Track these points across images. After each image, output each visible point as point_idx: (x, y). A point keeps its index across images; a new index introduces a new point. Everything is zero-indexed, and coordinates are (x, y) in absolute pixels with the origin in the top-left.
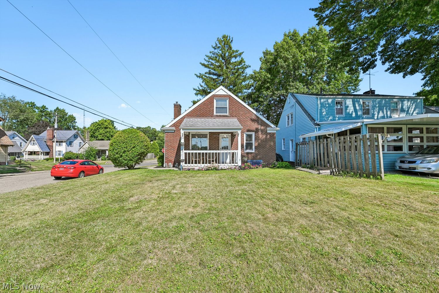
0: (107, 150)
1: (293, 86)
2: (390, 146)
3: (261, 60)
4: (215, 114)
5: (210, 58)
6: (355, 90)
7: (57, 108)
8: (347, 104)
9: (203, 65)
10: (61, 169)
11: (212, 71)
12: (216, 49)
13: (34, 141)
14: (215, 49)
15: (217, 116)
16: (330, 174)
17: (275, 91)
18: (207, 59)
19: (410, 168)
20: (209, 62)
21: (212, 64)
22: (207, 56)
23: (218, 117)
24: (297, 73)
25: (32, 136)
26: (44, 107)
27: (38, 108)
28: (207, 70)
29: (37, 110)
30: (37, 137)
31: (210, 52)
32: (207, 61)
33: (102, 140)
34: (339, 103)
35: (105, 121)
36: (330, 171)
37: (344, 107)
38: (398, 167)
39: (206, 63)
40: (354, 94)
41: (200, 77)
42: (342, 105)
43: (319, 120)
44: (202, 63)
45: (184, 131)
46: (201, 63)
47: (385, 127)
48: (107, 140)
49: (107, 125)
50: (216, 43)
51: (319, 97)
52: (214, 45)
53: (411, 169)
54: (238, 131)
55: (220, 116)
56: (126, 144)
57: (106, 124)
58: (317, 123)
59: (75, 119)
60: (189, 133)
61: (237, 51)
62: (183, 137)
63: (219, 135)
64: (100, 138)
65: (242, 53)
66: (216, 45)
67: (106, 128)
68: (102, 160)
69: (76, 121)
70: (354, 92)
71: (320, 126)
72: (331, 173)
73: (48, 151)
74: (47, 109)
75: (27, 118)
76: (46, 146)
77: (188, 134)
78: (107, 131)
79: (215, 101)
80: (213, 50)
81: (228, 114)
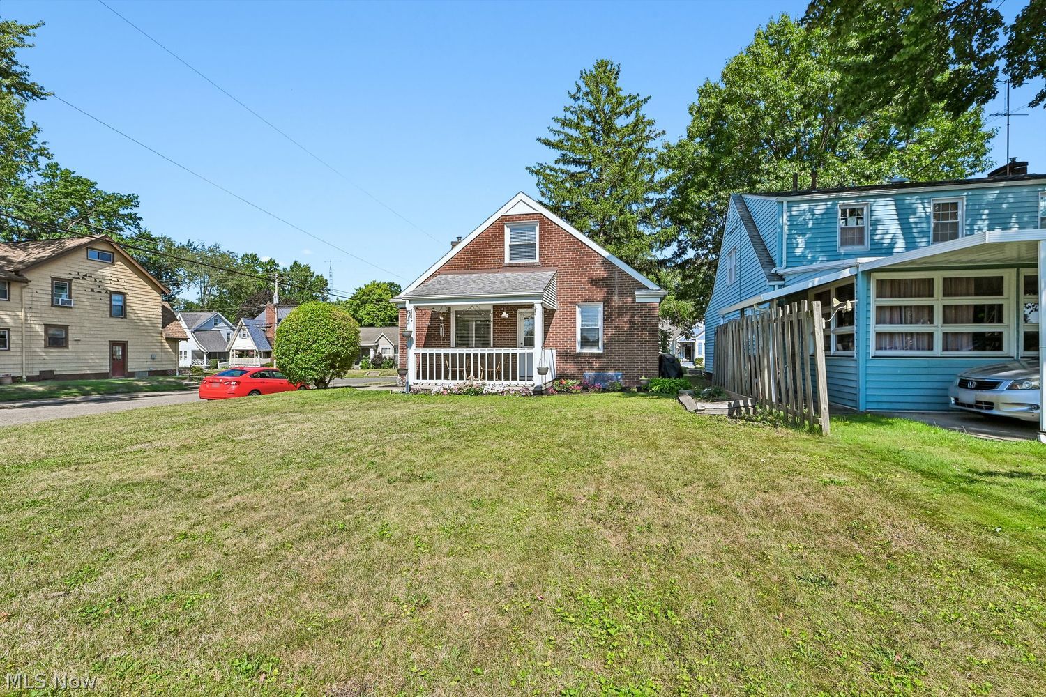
0: (371, 347)
1: (771, 172)
2: (960, 337)
3: (691, 113)
4: (507, 261)
5: (564, 123)
6: (975, 166)
7: (296, 264)
8: (875, 213)
9: (547, 143)
10: (216, 385)
11: (570, 155)
12: (579, 98)
13: (245, 330)
14: (575, 98)
15: (511, 266)
16: (726, 412)
17: (720, 190)
18: (557, 127)
19: (978, 404)
20: (559, 133)
21: (569, 138)
22: (556, 120)
23: (513, 269)
24: (779, 137)
25: (242, 320)
26: (272, 263)
27: (262, 265)
28: (557, 154)
29: (260, 269)
30: (251, 321)
31: (566, 110)
32: (555, 132)
33: (372, 325)
34: (852, 212)
35: (378, 285)
36: (729, 404)
37: (866, 224)
38: (952, 399)
39: (554, 138)
40: (973, 177)
41: (537, 173)
42: (862, 218)
43: (784, 264)
44: (543, 138)
45: (412, 305)
46: (539, 140)
47: (938, 277)
48: (381, 326)
49: (380, 295)
50: (577, 85)
51: (785, 199)
52: (574, 91)
53: (981, 408)
54: (535, 301)
55: (518, 266)
56: (300, 335)
57: (379, 291)
58: (778, 272)
59: (327, 285)
60: (449, 308)
61: (631, 98)
62: (410, 319)
63: (516, 311)
64: (366, 323)
65: (646, 100)
66: (579, 89)
67: (378, 301)
68: (362, 367)
69: (328, 287)
70: (973, 173)
71: (784, 280)
72: (731, 410)
73: (269, 349)
74: (277, 265)
75: (239, 286)
76: (265, 340)
77: (445, 310)
78: (381, 308)
79: (507, 231)
80: (571, 102)
81: (537, 260)
